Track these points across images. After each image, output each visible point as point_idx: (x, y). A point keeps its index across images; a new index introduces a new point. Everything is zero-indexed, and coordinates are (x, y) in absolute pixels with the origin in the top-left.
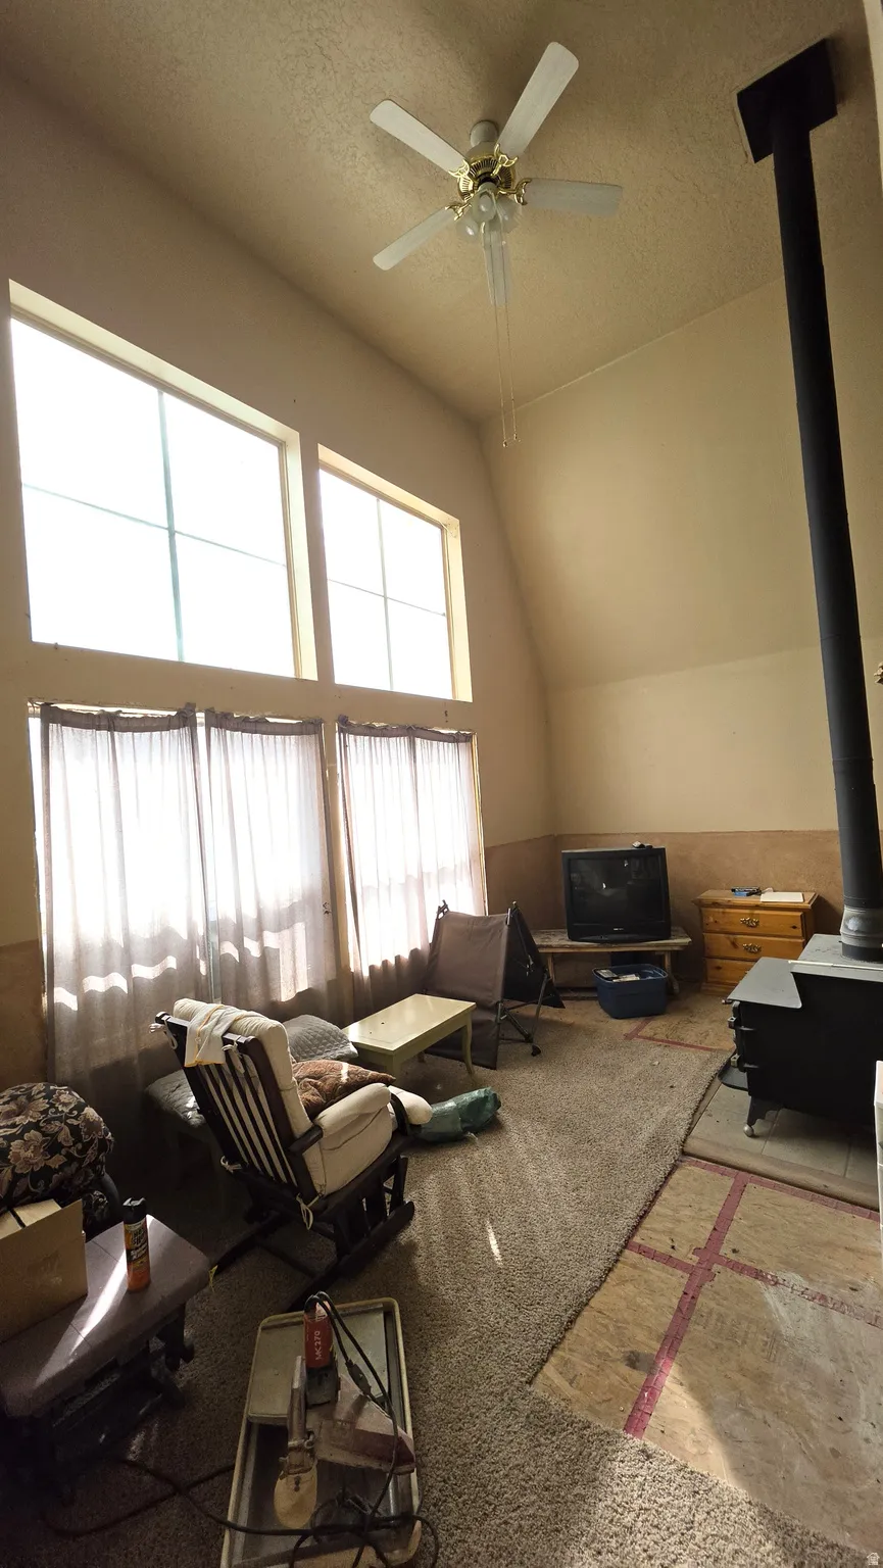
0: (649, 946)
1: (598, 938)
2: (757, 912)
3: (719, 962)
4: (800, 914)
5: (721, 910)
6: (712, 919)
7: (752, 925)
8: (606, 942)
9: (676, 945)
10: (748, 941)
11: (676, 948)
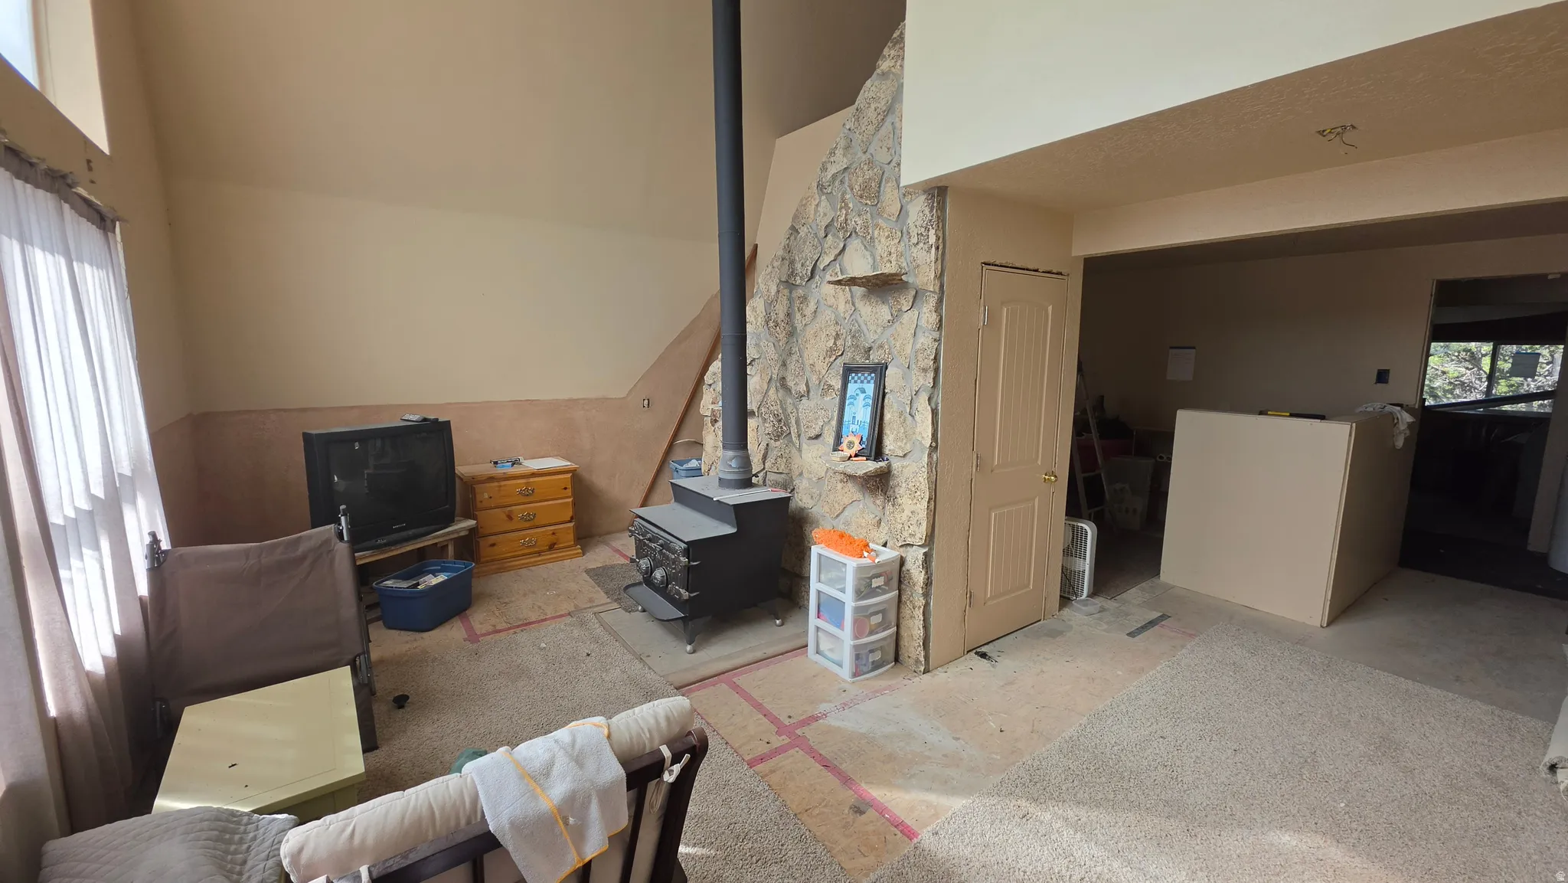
0: (435, 538)
1: (372, 543)
2: (532, 480)
3: (492, 540)
4: (569, 475)
5: (496, 484)
6: (486, 496)
7: (528, 494)
8: (386, 545)
9: (463, 529)
10: (523, 511)
11: (463, 534)
